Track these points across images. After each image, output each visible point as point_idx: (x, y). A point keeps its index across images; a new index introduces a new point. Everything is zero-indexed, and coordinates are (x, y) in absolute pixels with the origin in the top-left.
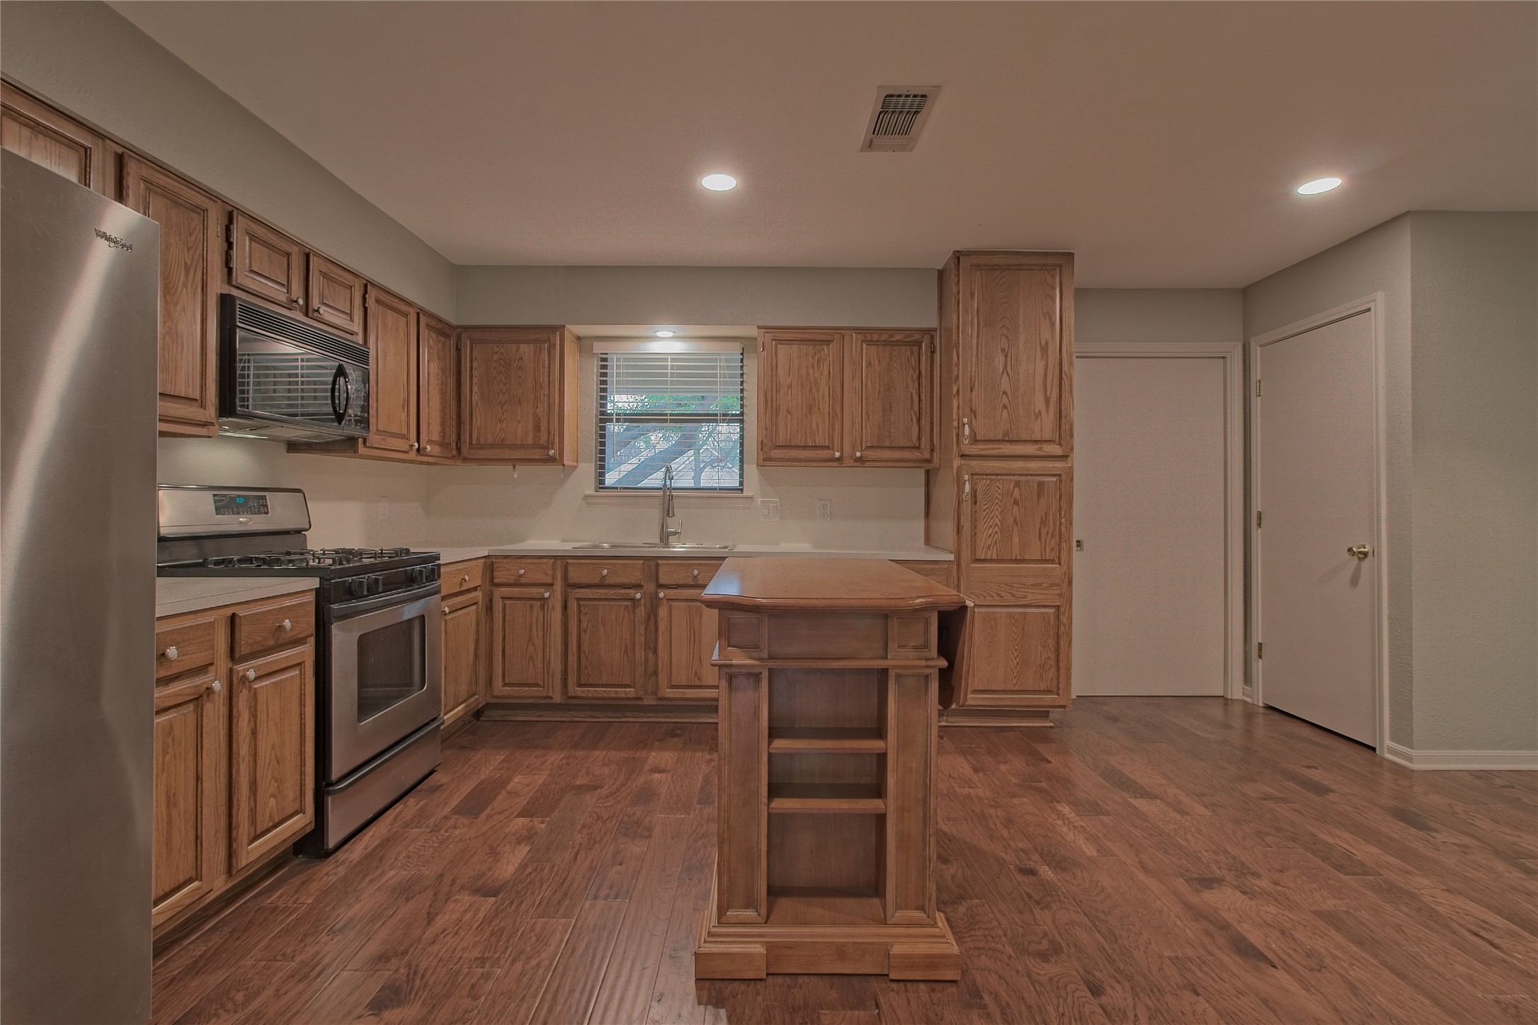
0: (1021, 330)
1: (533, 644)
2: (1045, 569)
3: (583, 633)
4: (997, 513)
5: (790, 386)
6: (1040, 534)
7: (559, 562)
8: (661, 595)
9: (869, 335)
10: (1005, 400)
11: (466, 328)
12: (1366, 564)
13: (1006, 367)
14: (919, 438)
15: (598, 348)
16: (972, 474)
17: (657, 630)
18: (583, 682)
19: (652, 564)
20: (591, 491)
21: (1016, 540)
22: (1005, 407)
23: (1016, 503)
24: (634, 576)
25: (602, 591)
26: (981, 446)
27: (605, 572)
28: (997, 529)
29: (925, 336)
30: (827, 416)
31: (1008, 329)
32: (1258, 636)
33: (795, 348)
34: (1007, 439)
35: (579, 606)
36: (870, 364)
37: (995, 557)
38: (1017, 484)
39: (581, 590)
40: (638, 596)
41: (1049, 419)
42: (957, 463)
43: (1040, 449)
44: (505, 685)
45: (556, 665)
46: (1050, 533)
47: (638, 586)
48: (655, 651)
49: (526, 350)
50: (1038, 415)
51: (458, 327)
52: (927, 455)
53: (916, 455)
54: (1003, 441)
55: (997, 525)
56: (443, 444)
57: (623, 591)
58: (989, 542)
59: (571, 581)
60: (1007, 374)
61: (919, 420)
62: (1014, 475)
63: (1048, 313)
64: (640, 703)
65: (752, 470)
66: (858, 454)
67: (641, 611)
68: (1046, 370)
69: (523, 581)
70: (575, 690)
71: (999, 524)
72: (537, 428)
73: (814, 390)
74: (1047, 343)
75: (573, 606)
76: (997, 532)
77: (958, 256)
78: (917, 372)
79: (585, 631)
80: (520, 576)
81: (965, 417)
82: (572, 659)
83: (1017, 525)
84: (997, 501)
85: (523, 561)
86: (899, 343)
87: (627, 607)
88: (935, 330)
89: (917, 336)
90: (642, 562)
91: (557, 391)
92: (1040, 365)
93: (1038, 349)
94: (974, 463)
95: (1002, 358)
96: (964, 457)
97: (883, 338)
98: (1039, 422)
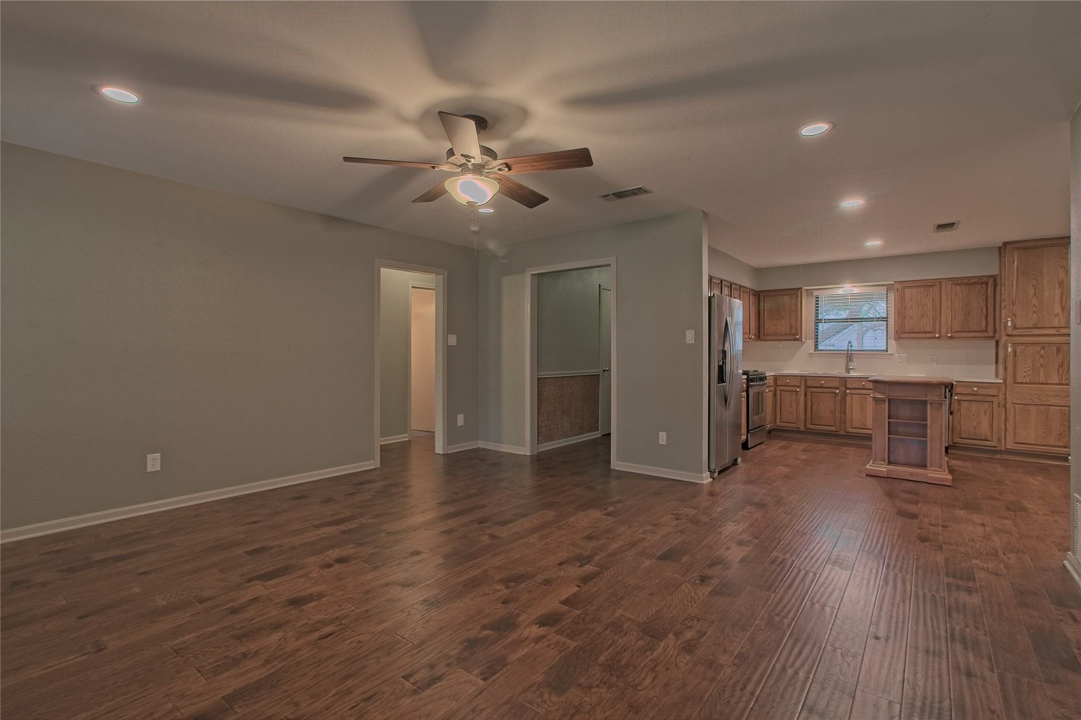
0: (1045, 275)
1: (793, 408)
2: (1062, 388)
3: (813, 405)
4: (1030, 361)
5: (911, 307)
6: (1058, 371)
7: (803, 378)
8: (848, 391)
9: (955, 281)
10: (1035, 309)
11: (762, 291)
13: (1035, 294)
14: (986, 327)
15: (815, 293)
16: (1014, 344)
17: (846, 405)
18: (813, 423)
19: (844, 380)
20: (813, 352)
21: (1042, 374)
22: (1035, 312)
23: (1042, 356)
24: (836, 384)
25: (821, 389)
26: (1019, 331)
27: (823, 382)
28: (1029, 369)
29: (990, 279)
30: (932, 319)
31: (1037, 276)
33: (914, 290)
34: (1036, 327)
35: (812, 395)
36: (957, 294)
37: (1028, 381)
38: (1043, 348)
39: (813, 389)
40: (838, 391)
41: (1064, 316)
42: (1005, 338)
43: (1058, 331)
44: (781, 422)
45: (802, 416)
46: (1065, 371)
47: (837, 388)
48: (845, 414)
49: (786, 299)
50: (1057, 315)
51: (758, 291)
52: (991, 334)
53: (985, 334)
54: (1033, 328)
55: (1029, 367)
56: (755, 335)
57: (830, 390)
58: (1024, 375)
59: (808, 385)
60: (1037, 296)
61: (986, 318)
62: (1041, 344)
63: (1064, 266)
64: (838, 433)
65: (892, 343)
66: (949, 335)
67: (839, 398)
68: (1062, 293)
69: (788, 384)
70: (809, 426)
71: (1031, 366)
72: (791, 328)
73: (925, 307)
75: (809, 395)
77: (1006, 244)
78: (985, 296)
79: (814, 404)
80: (787, 383)
81: (1009, 318)
82: (809, 414)
83: (1043, 367)
84: (1029, 356)
85: (789, 377)
86: (974, 283)
87: (832, 396)
88: (997, 275)
89: (985, 280)
90: (839, 379)
91: (799, 313)
92: (1057, 291)
93: (1057, 283)
94: (1015, 338)
95: (1033, 290)
96: (1008, 335)
97: (965, 281)
98: (1057, 318)
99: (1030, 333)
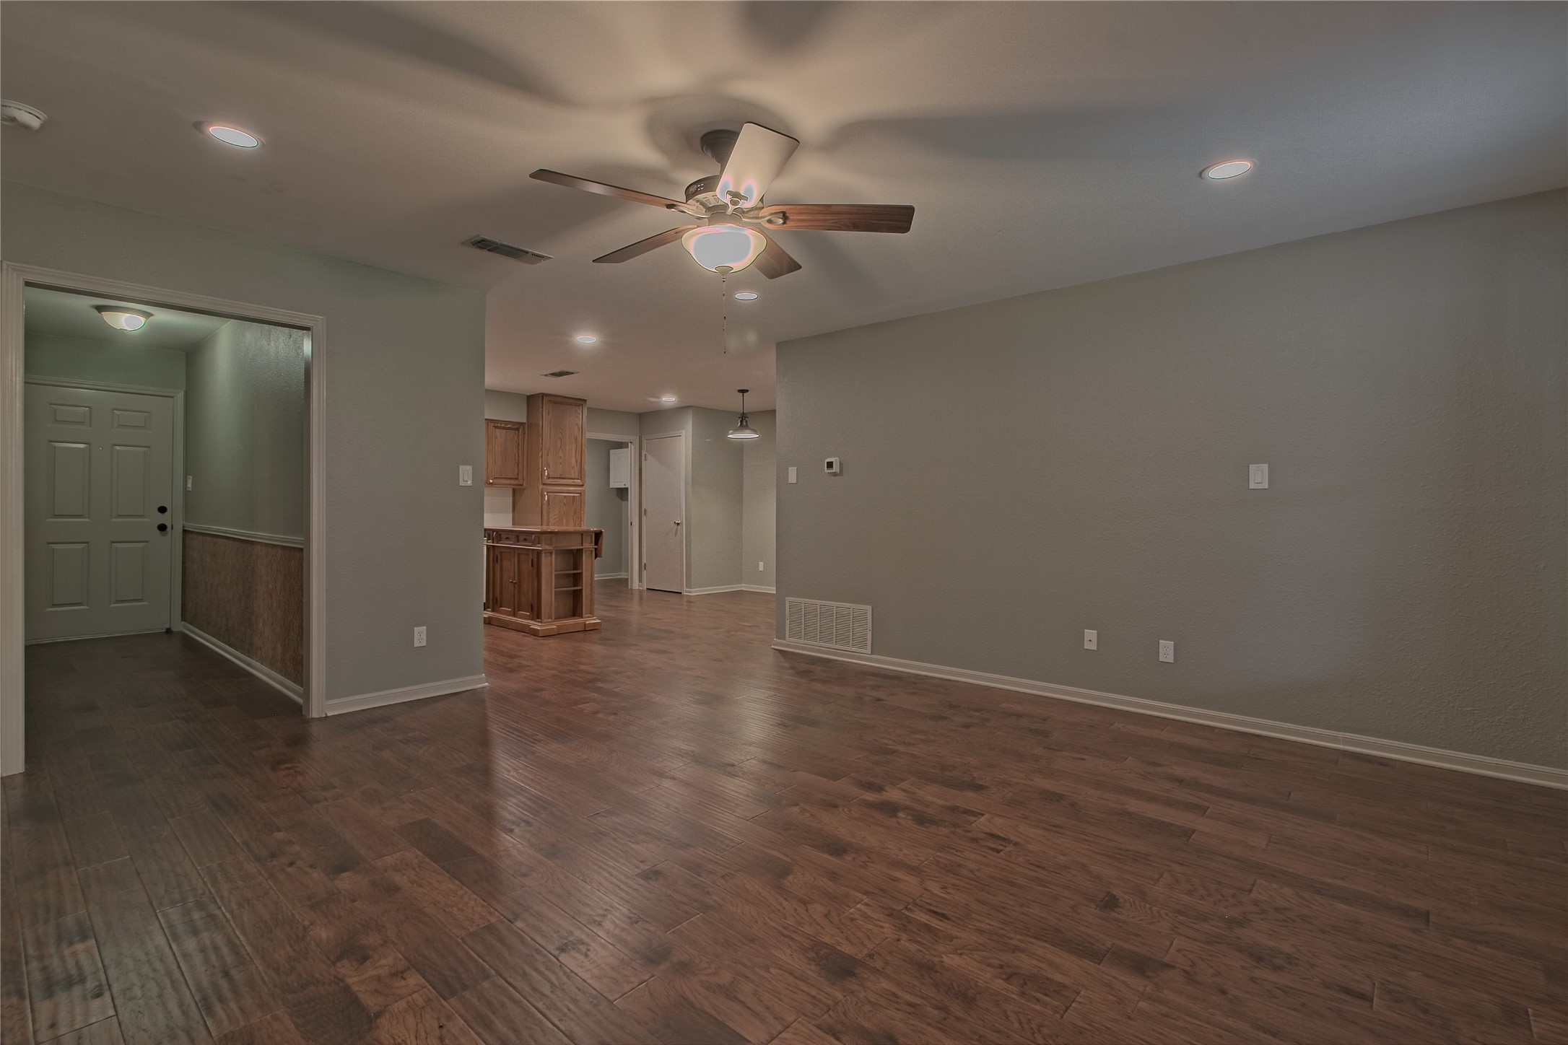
0: (567, 429)
4: (557, 509)
6: (574, 518)
9: (496, 424)
10: (561, 460)
12: (679, 527)
13: (561, 446)
14: (518, 475)
16: (548, 492)
21: (565, 521)
22: (561, 463)
23: (565, 505)
26: (551, 480)
28: (557, 516)
29: (522, 426)
31: (562, 429)
32: (644, 561)
34: (561, 477)
36: (497, 438)
38: (565, 497)
41: (577, 469)
42: (541, 487)
43: (574, 482)
46: (577, 517)
50: (573, 467)
52: (521, 483)
53: (516, 482)
55: (557, 514)
58: (554, 522)
60: (562, 449)
61: (518, 466)
62: (564, 493)
63: (577, 425)
66: (491, 481)
77: (543, 395)
78: (517, 443)
81: (545, 467)
83: (565, 514)
84: (557, 504)
86: (509, 429)
88: (526, 424)
89: (516, 427)
92: (574, 446)
93: (573, 440)
94: (548, 487)
96: (544, 484)
97: (503, 425)
98: (573, 470)
99: (558, 482)
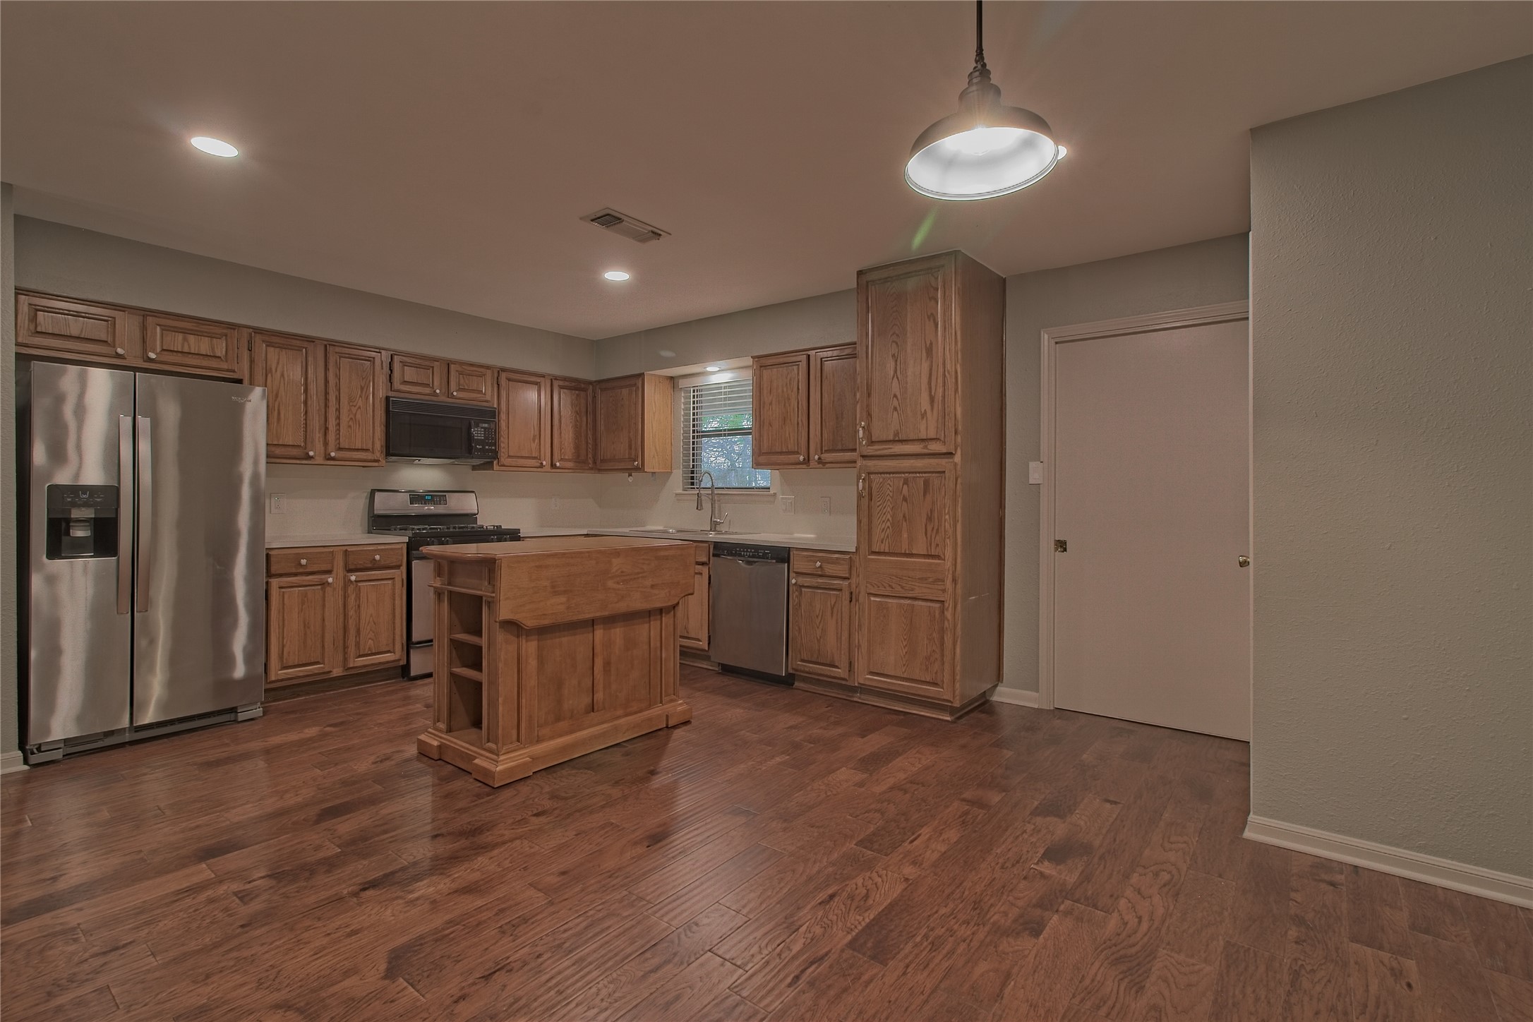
0: (908, 335)
2: (931, 564)
4: (889, 509)
6: (926, 530)
10: (896, 403)
11: (598, 383)
13: (895, 371)
16: (869, 473)
20: (680, 491)
21: (905, 535)
22: (895, 409)
23: (905, 499)
26: (876, 447)
28: (889, 523)
30: (795, 426)
31: (897, 335)
33: (771, 371)
34: (897, 439)
37: (887, 550)
38: (906, 482)
41: (933, 418)
42: (860, 463)
43: (926, 447)
46: (936, 528)
49: (623, 394)
50: (924, 415)
54: (894, 441)
55: (888, 520)
56: (578, 461)
58: (882, 537)
60: (897, 378)
62: (904, 473)
63: (932, 314)
66: (818, 456)
68: (931, 370)
71: (890, 519)
72: (631, 447)
73: (787, 405)
74: (931, 344)
76: (888, 527)
77: (859, 275)
81: (863, 421)
83: (906, 521)
84: (888, 498)
93: (924, 351)
95: (893, 364)
97: (838, 353)
98: (924, 421)
99: (891, 451)
